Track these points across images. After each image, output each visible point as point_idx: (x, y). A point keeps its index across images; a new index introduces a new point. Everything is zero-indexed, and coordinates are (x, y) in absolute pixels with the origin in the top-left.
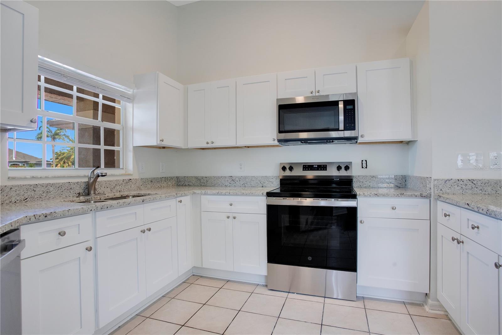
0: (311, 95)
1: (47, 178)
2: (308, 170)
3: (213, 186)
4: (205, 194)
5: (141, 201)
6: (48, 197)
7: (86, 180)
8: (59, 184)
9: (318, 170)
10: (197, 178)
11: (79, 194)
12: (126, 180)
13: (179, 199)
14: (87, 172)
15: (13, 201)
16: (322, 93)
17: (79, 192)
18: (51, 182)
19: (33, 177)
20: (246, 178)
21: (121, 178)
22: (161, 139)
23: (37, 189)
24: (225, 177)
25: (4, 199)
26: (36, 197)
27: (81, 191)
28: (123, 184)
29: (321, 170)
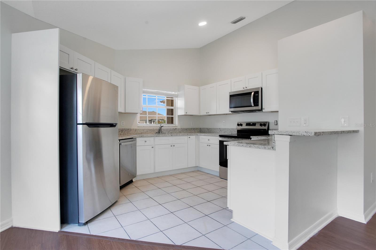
0: (243, 89)
1: (146, 127)
2: (248, 126)
3: (213, 133)
4: (201, 135)
7: (159, 128)
9: (252, 126)
10: (207, 129)
13: (189, 136)
14: (159, 125)
16: (248, 88)
18: (148, 128)
20: (225, 129)
21: (172, 128)
22: (186, 112)
24: (218, 129)
27: (157, 132)
29: (253, 126)
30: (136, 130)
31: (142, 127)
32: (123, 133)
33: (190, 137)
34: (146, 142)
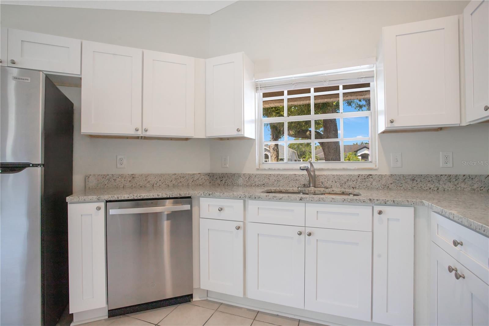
1: (279, 170)
5: (298, 199)
6: (278, 185)
8: (286, 175)
11: (304, 185)
12: (363, 176)
15: (257, 184)
17: (304, 184)
19: (270, 169)
21: (357, 173)
23: (271, 178)
25: (252, 183)
26: (270, 184)
28: (359, 180)
30: (250, 176)
31: (265, 169)
32: (223, 182)
33: (380, 213)
34: (221, 210)
